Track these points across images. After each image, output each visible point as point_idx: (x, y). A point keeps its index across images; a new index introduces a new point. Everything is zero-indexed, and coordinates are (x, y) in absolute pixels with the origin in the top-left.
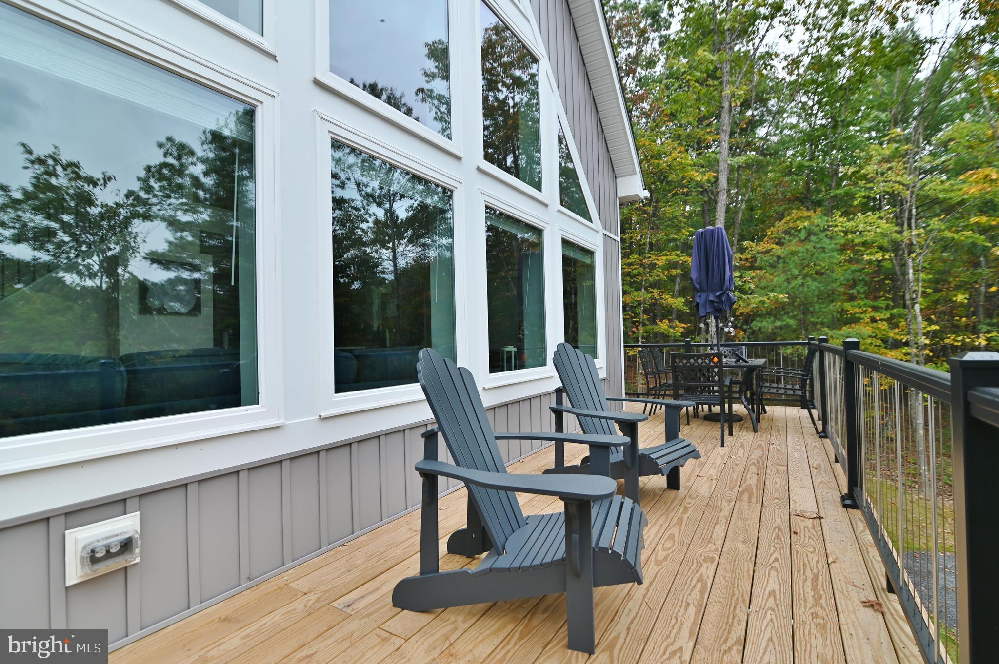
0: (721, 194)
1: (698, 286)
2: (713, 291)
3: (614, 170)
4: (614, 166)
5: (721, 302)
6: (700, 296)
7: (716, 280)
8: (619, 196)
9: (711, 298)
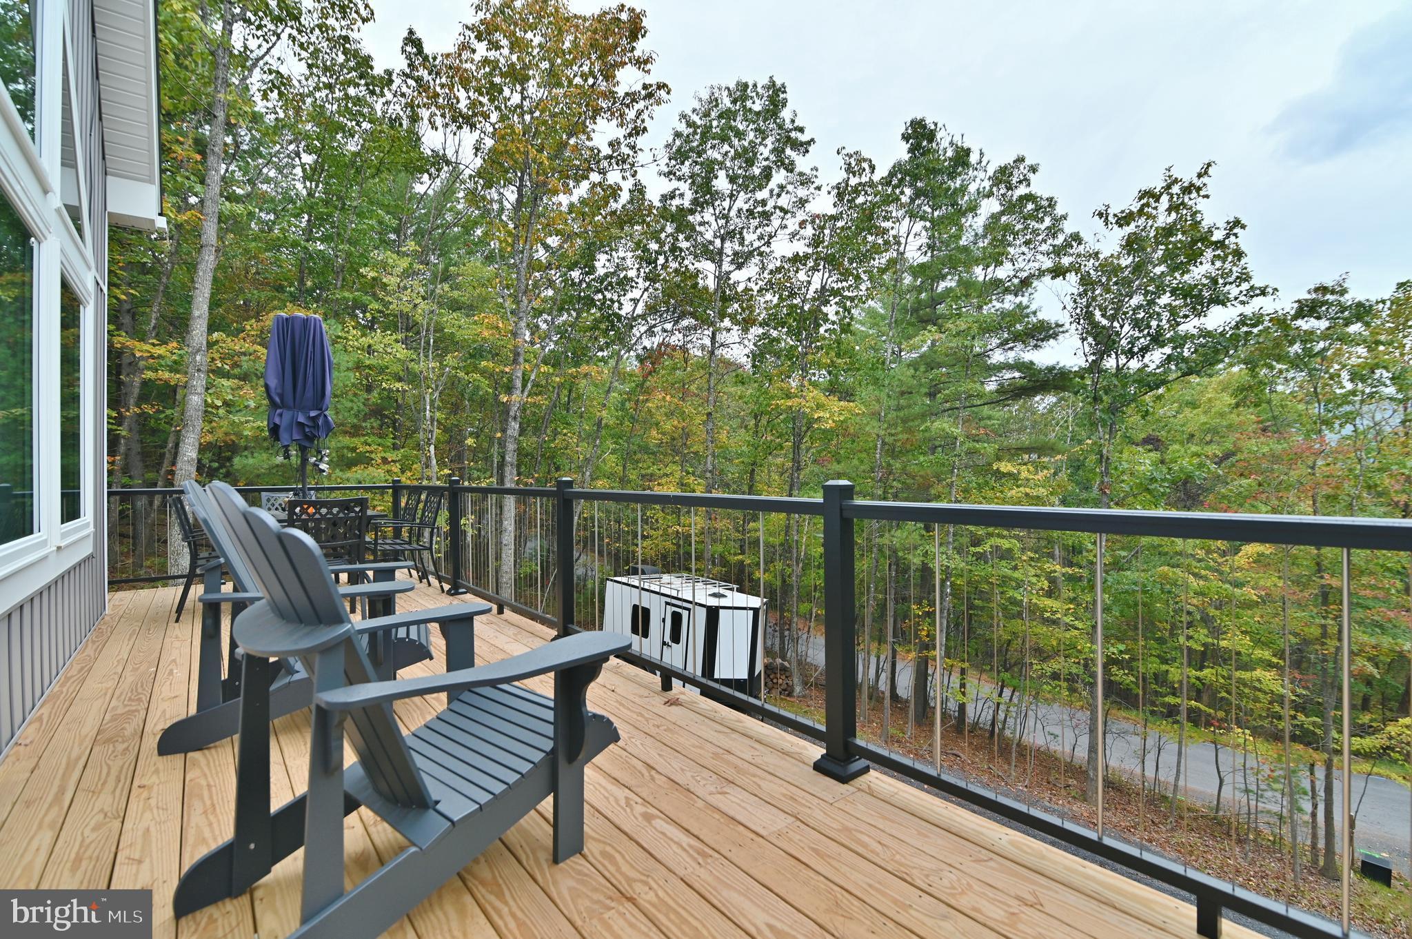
0: (205, 251)
1: (277, 399)
2: (305, 410)
3: (104, 158)
4: (107, 151)
5: (316, 426)
6: (281, 415)
7: (309, 393)
8: (109, 209)
9: (301, 419)
